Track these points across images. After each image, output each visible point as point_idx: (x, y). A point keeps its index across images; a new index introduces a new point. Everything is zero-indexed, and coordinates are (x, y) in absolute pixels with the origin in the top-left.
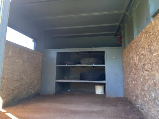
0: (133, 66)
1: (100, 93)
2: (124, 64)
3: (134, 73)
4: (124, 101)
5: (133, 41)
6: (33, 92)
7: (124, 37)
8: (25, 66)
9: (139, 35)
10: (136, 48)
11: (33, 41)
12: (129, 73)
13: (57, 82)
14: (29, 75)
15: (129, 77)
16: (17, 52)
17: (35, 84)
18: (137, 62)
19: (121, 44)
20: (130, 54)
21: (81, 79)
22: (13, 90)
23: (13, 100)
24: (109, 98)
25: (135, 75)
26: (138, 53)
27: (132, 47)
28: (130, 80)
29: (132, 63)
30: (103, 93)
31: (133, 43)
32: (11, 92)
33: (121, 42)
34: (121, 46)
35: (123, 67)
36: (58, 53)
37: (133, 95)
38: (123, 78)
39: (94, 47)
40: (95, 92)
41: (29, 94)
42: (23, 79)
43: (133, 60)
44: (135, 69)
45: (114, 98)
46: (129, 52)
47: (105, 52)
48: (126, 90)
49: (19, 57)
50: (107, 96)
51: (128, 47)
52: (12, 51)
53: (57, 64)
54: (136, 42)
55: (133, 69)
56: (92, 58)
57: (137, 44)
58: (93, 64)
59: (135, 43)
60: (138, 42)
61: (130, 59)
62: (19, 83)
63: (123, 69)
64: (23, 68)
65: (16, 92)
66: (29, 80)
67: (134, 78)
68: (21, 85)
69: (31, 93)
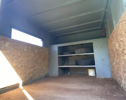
0: (115, 52)
1: (92, 74)
2: (109, 51)
3: (117, 57)
4: (112, 81)
5: (114, 31)
6: (43, 75)
7: (107, 29)
8: (37, 57)
9: (117, 25)
10: (116, 36)
11: (41, 41)
12: (113, 58)
13: (59, 68)
14: (40, 64)
15: (113, 62)
16: (30, 48)
17: (44, 69)
18: (118, 48)
19: (106, 36)
20: (113, 42)
21: (77, 65)
22: (29, 74)
23: (29, 80)
24: (99, 79)
25: (118, 59)
26: (118, 40)
27: (113, 36)
28: (115, 63)
29: (114, 49)
30: (94, 75)
31: (114, 33)
32: (28, 75)
33: (106, 34)
34: (106, 37)
35: (109, 54)
36: (58, 47)
37: (118, 76)
38: (110, 62)
39: (84, 40)
40: (88, 74)
41: (41, 76)
42: (36, 66)
43: (115, 47)
44: (117, 54)
45: (103, 79)
46: (111, 41)
47: (93, 43)
48: (112, 72)
49: (32, 52)
50: (97, 77)
51: (111, 37)
52: (26, 48)
53: (58, 55)
54: (116, 31)
55: (116, 54)
56: (83, 49)
57: (116, 33)
58: (84, 53)
59: (115, 33)
60: (117, 31)
61: (113, 46)
62: (33, 69)
63: (109, 55)
64: (35, 59)
65: (31, 75)
66: (40, 67)
67: (117, 62)
68: (34, 70)
69: (42, 76)
